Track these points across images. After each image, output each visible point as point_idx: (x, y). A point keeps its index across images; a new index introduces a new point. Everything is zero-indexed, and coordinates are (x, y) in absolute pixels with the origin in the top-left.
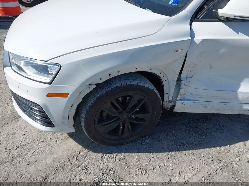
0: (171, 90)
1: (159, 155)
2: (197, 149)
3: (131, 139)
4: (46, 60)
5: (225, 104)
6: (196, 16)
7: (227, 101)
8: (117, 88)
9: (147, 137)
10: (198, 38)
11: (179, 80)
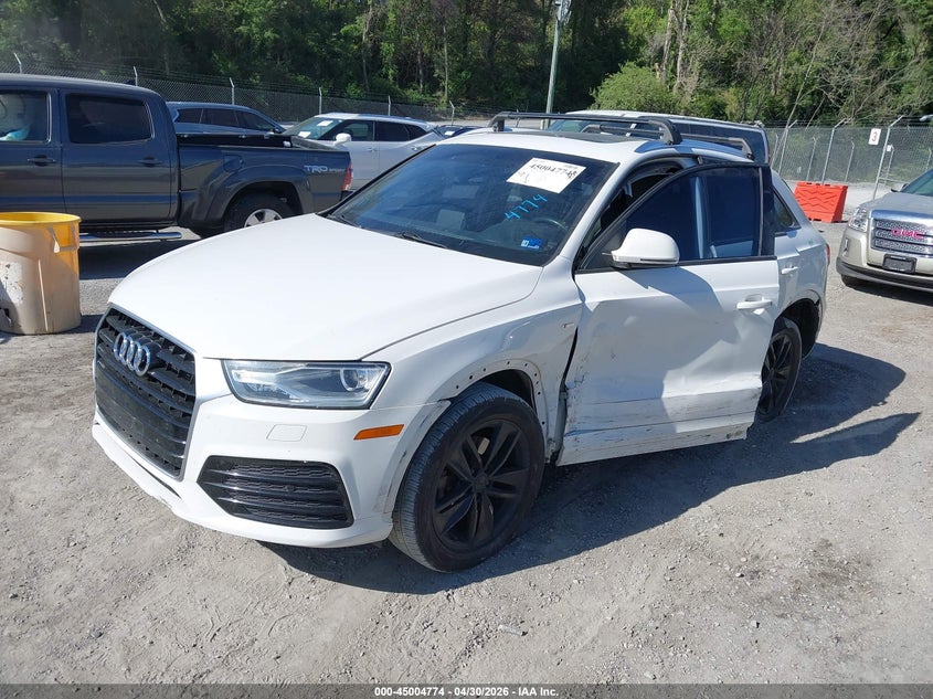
0: (550, 414)
1: (563, 563)
2: (627, 535)
3: (492, 545)
4: (356, 358)
5: (648, 427)
6: (581, 264)
7: (650, 421)
8: (479, 407)
9: (518, 539)
10: (592, 301)
11: (564, 389)
